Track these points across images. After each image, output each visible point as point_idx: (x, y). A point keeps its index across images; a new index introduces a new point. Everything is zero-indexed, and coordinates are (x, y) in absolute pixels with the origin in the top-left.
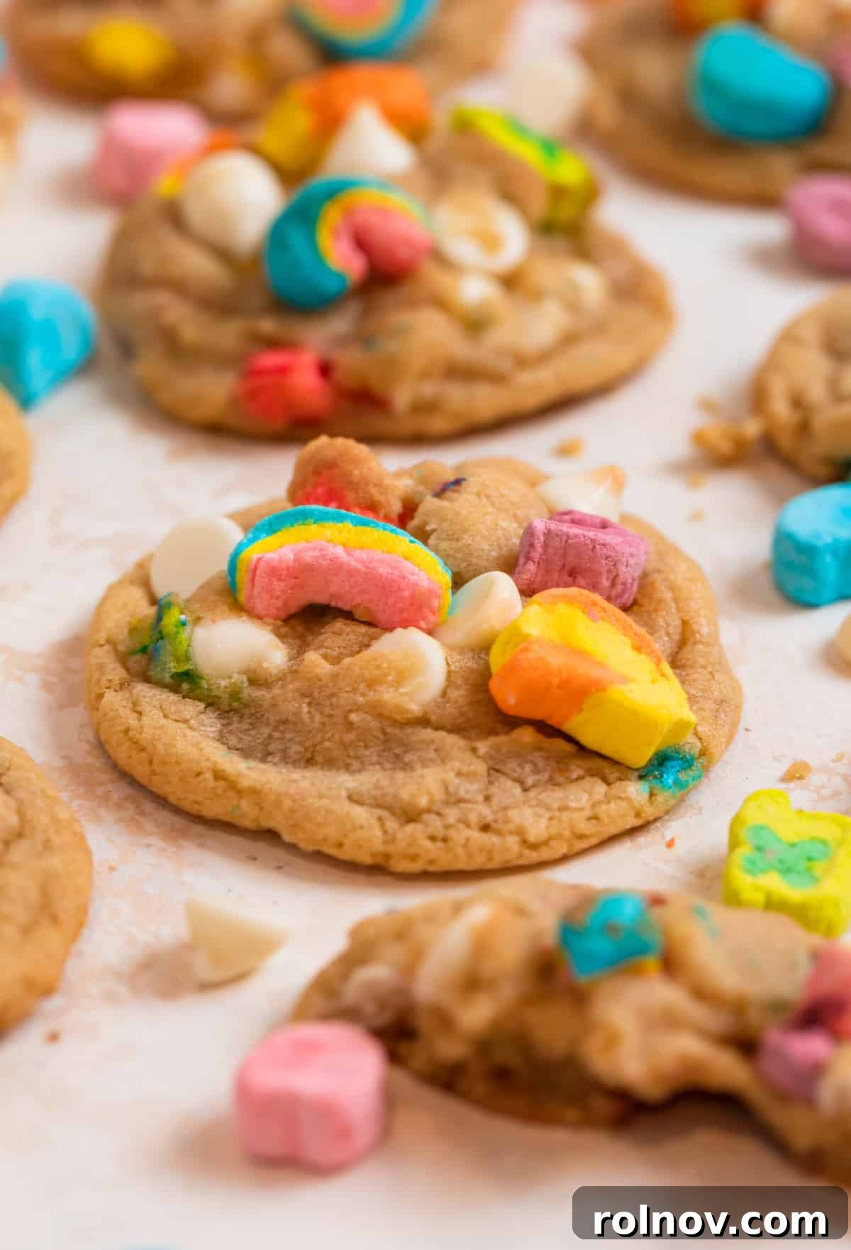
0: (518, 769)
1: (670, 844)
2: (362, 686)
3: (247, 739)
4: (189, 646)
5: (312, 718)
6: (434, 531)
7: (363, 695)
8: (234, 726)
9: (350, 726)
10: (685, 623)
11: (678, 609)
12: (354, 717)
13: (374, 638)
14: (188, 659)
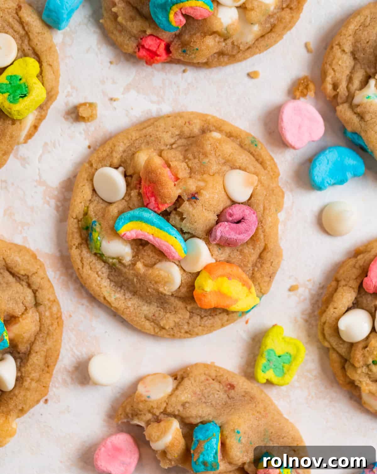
0: (200, 312)
1: (247, 322)
2: (153, 282)
3: (116, 279)
4: (101, 246)
5: (137, 283)
6: (185, 218)
7: (153, 285)
8: (113, 273)
9: (148, 292)
10: (266, 245)
11: (265, 240)
12: (149, 290)
13: (160, 261)
14: (100, 250)
